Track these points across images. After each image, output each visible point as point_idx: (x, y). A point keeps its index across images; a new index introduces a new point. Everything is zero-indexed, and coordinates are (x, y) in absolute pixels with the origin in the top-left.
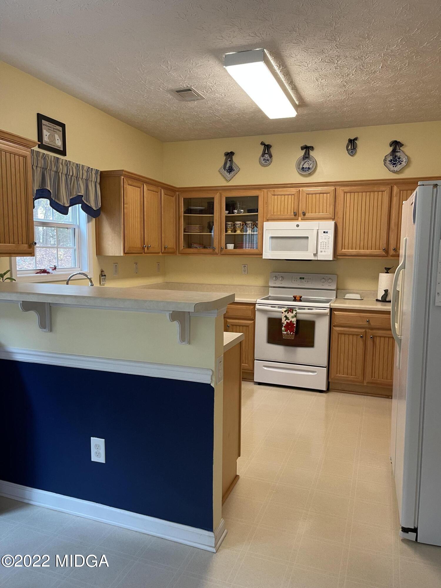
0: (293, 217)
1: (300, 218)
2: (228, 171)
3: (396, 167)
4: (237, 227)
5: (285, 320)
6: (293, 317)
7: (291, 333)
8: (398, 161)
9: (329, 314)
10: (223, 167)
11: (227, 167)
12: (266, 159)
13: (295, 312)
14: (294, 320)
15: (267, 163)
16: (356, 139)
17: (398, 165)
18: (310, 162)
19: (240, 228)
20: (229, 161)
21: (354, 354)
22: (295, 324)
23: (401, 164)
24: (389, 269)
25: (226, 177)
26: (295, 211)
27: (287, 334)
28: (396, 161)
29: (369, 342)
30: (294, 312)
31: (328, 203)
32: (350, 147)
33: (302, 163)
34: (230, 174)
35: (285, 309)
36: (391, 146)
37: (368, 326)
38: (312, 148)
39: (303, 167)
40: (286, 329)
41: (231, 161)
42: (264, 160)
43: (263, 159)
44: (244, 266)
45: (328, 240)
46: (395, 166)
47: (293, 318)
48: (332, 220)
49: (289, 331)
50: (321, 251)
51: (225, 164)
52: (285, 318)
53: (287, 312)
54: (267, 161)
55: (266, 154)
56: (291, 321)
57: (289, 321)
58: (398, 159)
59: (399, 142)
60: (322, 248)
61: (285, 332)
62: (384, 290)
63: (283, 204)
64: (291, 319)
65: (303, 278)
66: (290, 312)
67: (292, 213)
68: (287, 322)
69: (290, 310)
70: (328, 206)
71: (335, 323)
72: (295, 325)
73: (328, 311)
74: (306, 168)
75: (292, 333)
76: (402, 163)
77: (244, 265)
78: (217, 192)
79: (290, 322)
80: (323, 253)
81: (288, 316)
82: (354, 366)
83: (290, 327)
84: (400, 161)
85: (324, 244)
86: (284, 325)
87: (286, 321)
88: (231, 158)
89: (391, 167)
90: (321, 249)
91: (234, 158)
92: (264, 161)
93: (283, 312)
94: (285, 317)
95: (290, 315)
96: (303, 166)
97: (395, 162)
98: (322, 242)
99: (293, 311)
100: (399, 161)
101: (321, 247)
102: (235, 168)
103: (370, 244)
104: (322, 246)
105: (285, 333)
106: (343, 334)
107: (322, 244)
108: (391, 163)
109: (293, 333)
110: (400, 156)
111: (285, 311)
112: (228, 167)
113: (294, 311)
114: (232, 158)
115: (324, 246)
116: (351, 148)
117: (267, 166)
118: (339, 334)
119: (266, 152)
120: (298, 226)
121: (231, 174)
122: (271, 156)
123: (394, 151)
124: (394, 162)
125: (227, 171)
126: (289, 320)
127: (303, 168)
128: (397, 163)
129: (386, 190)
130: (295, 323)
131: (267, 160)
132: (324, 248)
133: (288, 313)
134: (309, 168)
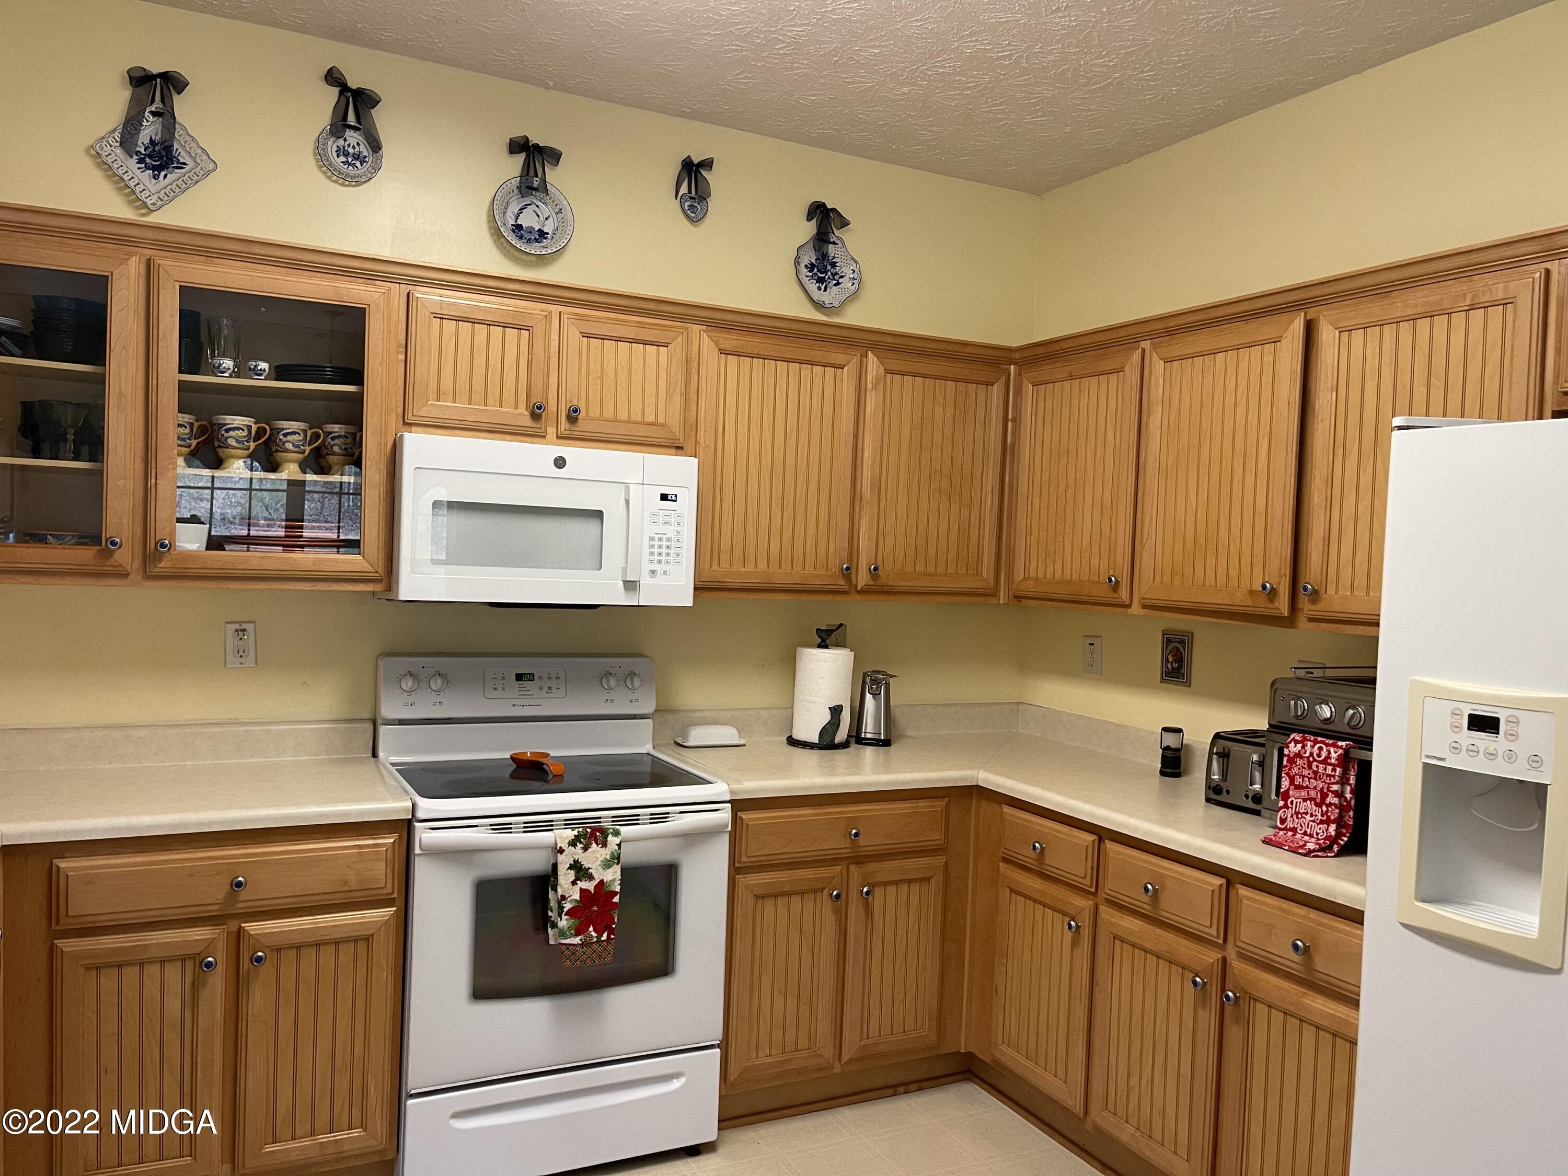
0: (527, 421)
1: (551, 431)
2: (148, 160)
3: (825, 290)
4: (232, 442)
5: (574, 883)
6: (607, 865)
7: (600, 934)
8: (829, 273)
9: (729, 829)
10: (117, 135)
11: (140, 143)
12: (351, 150)
13: (617, 840)
14: (613, 876)
15: (356, 172)
16: (707, 164)
17: (830, 284)
18: (545, 210)
19: (248, 449)
20: (154, 114)
21: (806, 964)
22: (615, 893)
23: (838, 284)
24: (829, 632)
25: (138, 189)
26: (536, 399)
27: (583, 944)
28: (826, 273)
29: (855, 911)
30: (613, 841)
31: (663, 385)
32: (684, 189)
33: (514, 207)
34: (156, 177)
35: (570, 834)
36: (810, 218)
37: (849, 851)
38: (554, 156)
39: (519, 222)
40: (581, 924)
41: (167, 116)
42: (344, 153)
43: (335, 149)
44: (236, 630)
45: (679, 528)
46: (823, 287)
47: (609, 867)
48: (674, 451)
49: (591, 929)
50: (653, 572)
51: (131, 124)
52: (572, 875)
53: (579, 846)
54: (358, 164)
55: (351, 127)
56: (602, 882)
57: (590, 886)
58: (829, 267)
59: (834, 210)
60: (656, 558)
61: (577, 935)
62: (829, 708)
63: (480, 360)
64: (599, 874)
65: (531, 677)
66: (594, 845)
67: (522, 410)
68: (581, 889)
69: (593, 835)
70: (662, 395)
71: (744, 859)
72: (616, 899)
73: (724, 815)
74: (530, 230)
75: (604, 937)
76: (841, 281)
77: (237, 626)
78: (130, 255)
79: (596, 887)
80: (660, 580)
81: (586, 865)
82: (805, 1009)
83: (595, 908)
84: (836, 274)
85: (664, 543)
86: (568, 906)
87: (577, 889)
88: (163, 101)
89: (812, 286)
90: (651, 561)
91: (182, 105)
92: (343, 159)
93: (564, 845)
94: (571, 867)
95: (594, 857)
96: (517, 218)
97: (822, 273)
98: (657, 536)
99: (606, 838)
100: (832, 274)
101: (652, 554)
102: (183, 153)
103: (801, 548)
104: (656, 550)
105: (577, 940)
106: (769, 896)
107: (656, 543)
108: (811, 274)
109: (608, 936)
110: (834, 258)
111: (573, 843)
112: (147, 141)
113: (610, 838)
114: (166, 100)
115: (664, 551)
116: (690, 192)
117: (357, 182)
118: (757, 897)
119: (351, 119)
120: (560, 462)
121: (162, 182)
122: (375, 146)
123: (822, 239)
124: (820, 275)
125: (141, 161)
126: (591, 878)
127: (519, 227)
128: (829, 278)
129: (849, 362)
130: (618, 889)
131: (357, 157)
132: (663, 558)
133: (585, 849)
134: (542, 234)
